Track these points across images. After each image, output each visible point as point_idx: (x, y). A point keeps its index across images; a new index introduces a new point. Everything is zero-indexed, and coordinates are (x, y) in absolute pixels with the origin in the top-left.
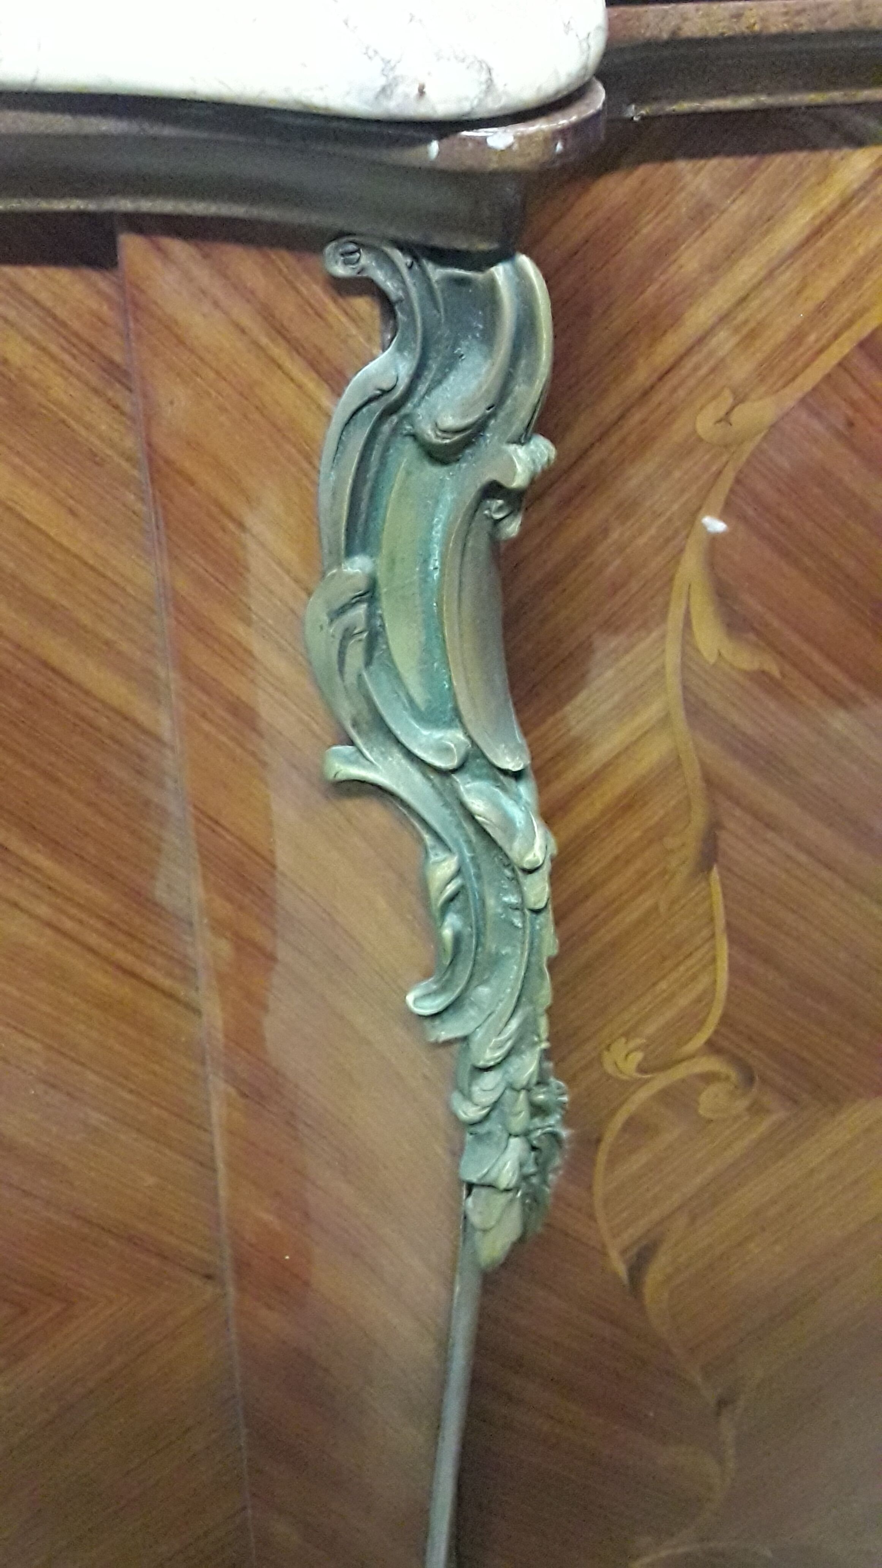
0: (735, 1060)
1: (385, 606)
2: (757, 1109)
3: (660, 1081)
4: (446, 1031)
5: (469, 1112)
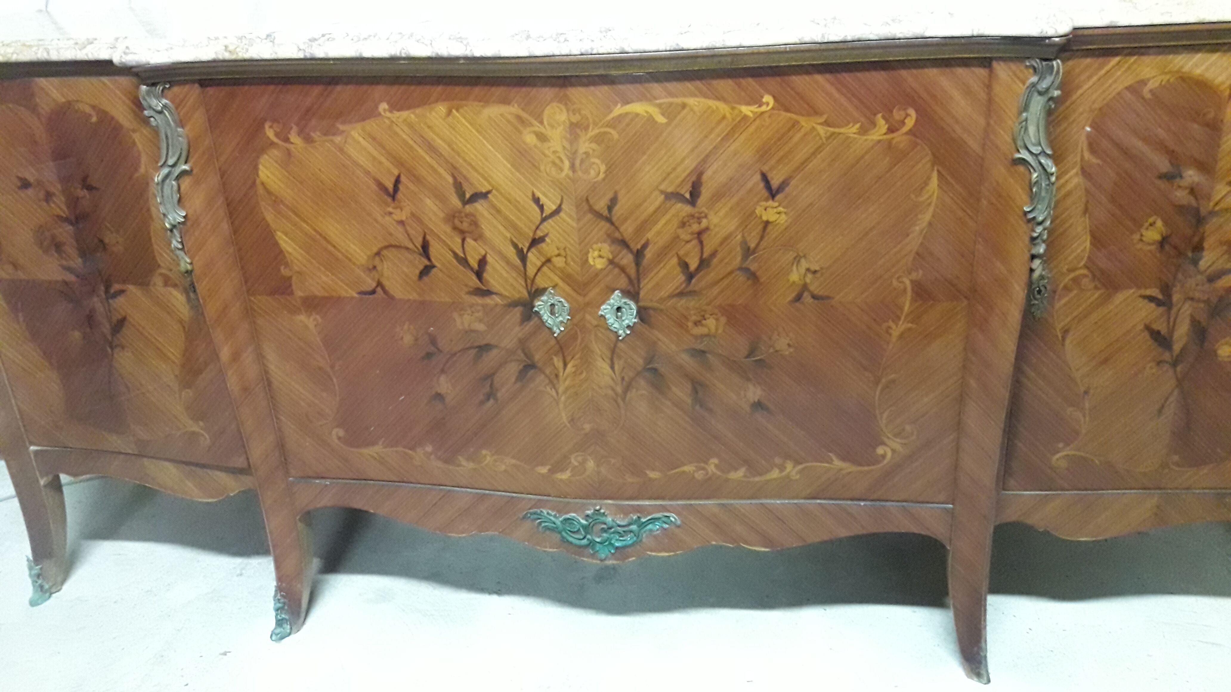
0: (1092, 272)
1: (1028, 122)
2: (1096, 288)
3: (1072, 275)
4: (1030, 216)
5: (1035, 235)
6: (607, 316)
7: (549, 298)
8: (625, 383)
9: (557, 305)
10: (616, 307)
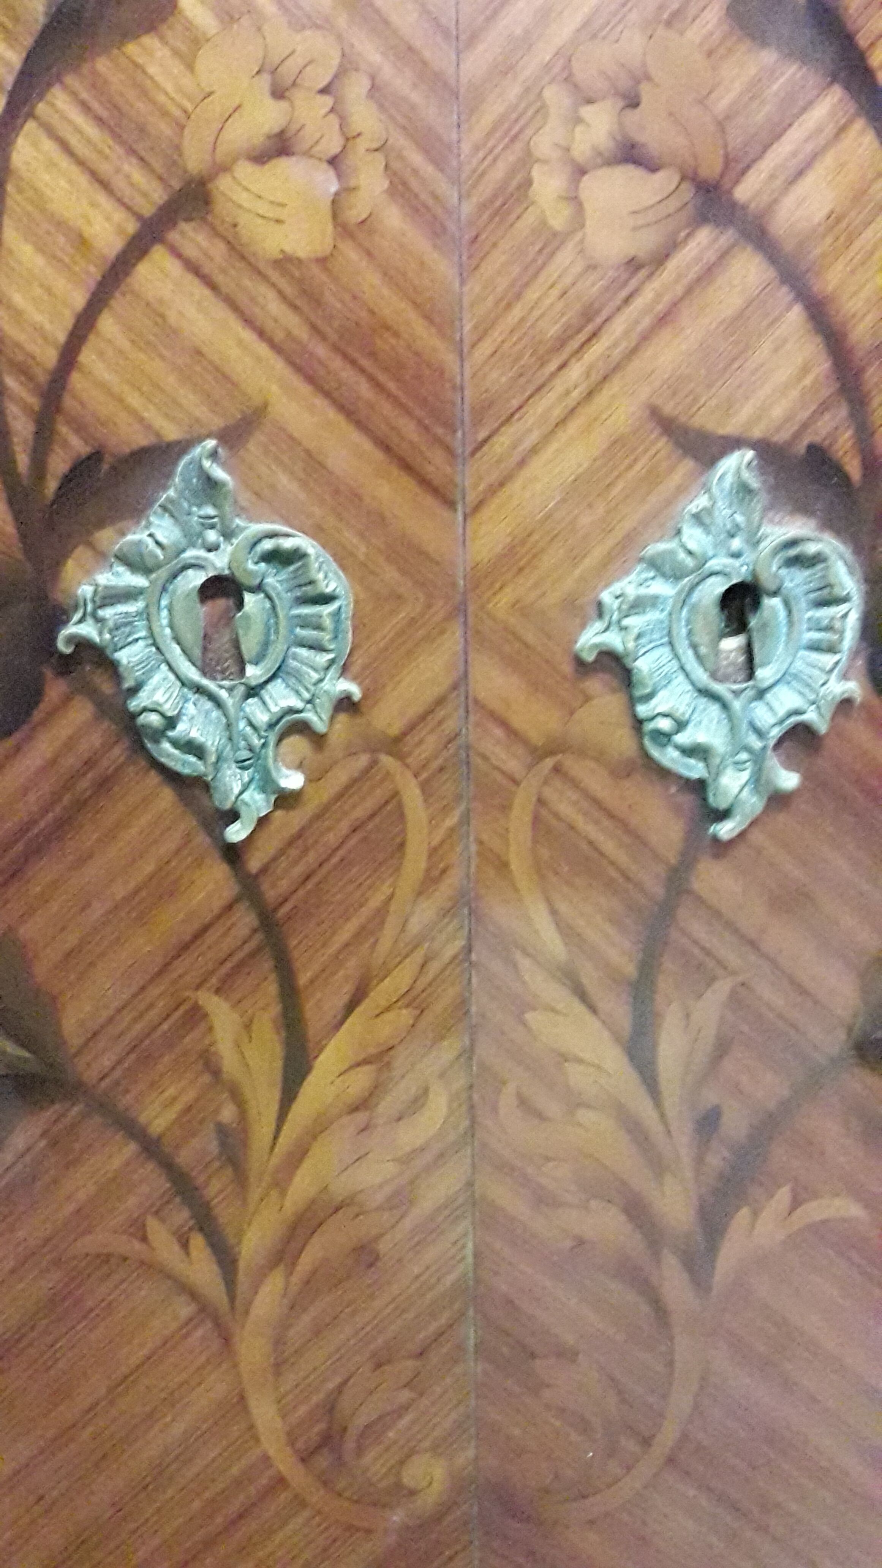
6: (643, 665)
7: (192, 538)
8: (716, 1160)
9: (258, 588)
10: (717, 587)
